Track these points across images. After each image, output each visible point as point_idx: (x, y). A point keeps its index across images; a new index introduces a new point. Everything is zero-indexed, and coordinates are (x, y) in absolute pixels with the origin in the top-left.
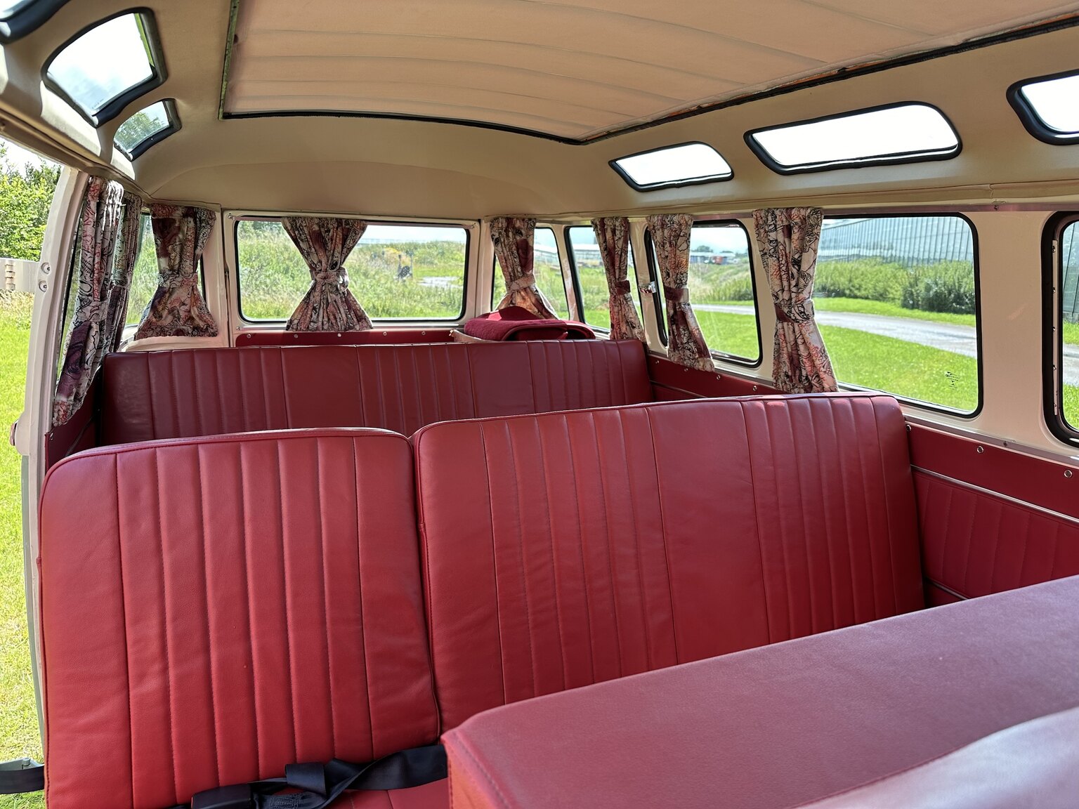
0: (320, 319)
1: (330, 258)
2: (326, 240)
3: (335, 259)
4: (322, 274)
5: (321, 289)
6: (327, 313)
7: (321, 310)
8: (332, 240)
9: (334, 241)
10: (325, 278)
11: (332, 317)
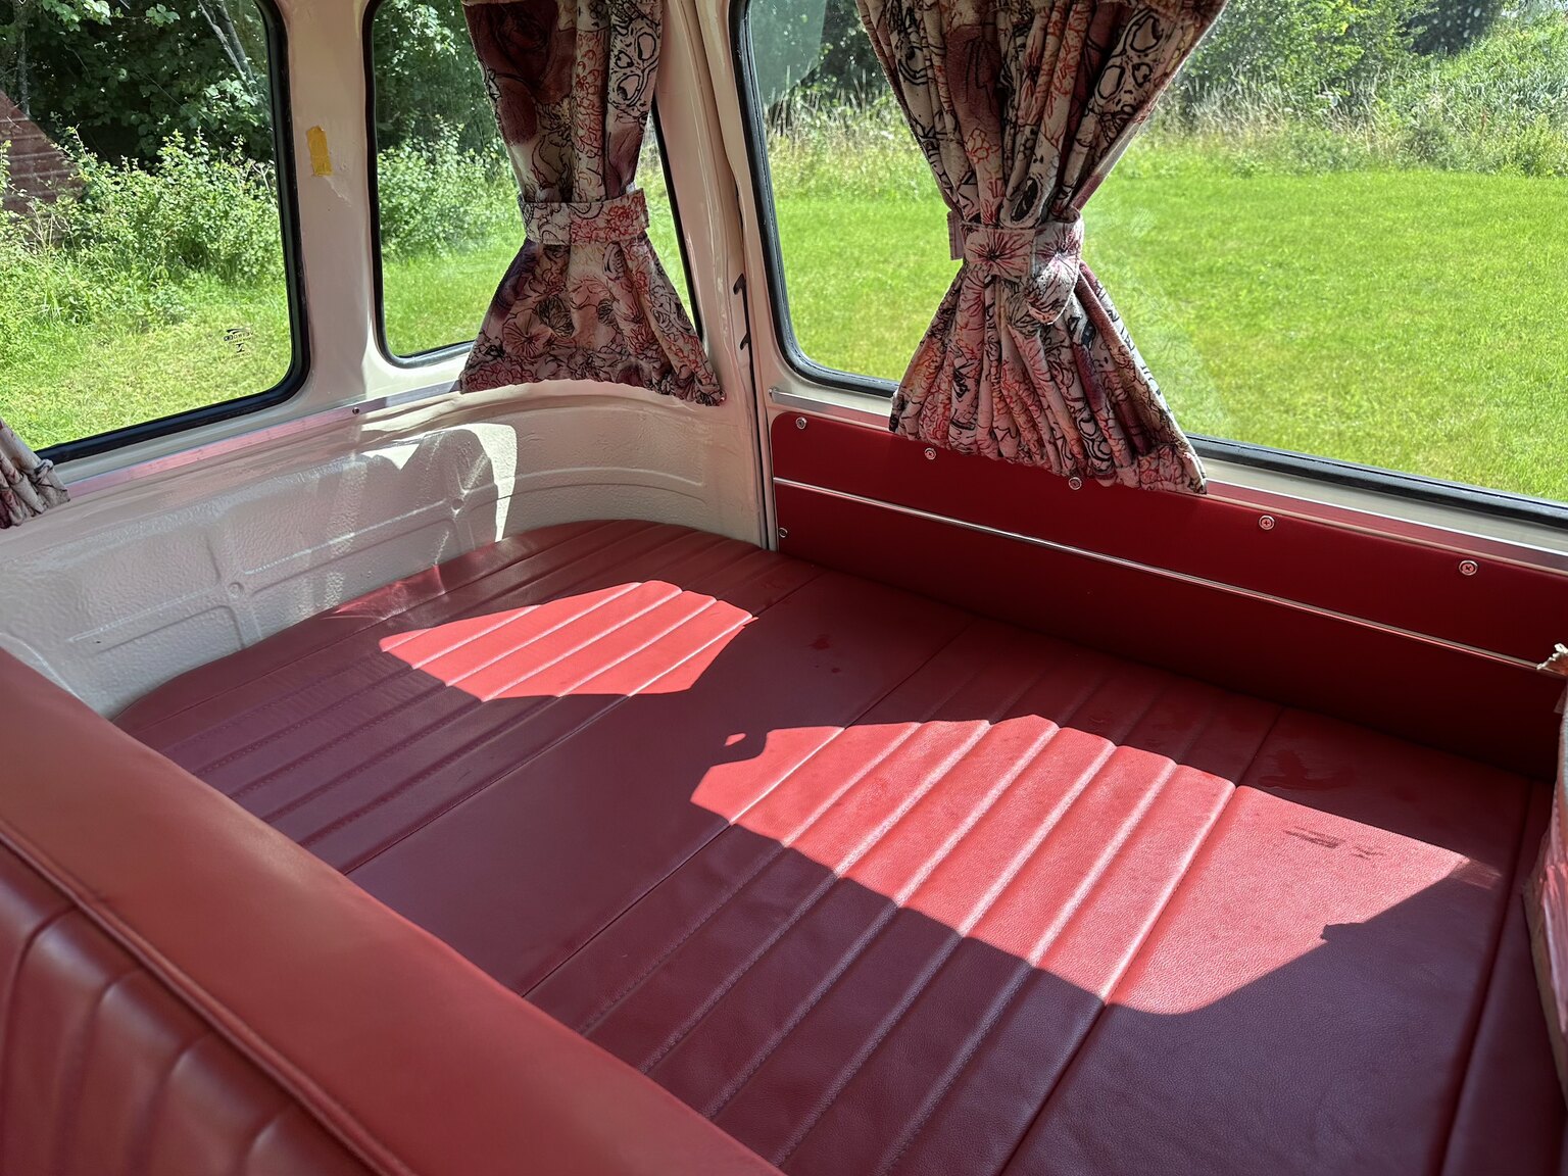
0: (982, 419)
1: (1018, 164)
2: (1009, 77)
3: (1035, 169)
4: (980, 237)
5: (979, 300)
6: (1002, 398)
7: (984, 385)
8: (1034, 72)
9: (1042, 80)
10: (991, 255)
11: (1021, 420)
